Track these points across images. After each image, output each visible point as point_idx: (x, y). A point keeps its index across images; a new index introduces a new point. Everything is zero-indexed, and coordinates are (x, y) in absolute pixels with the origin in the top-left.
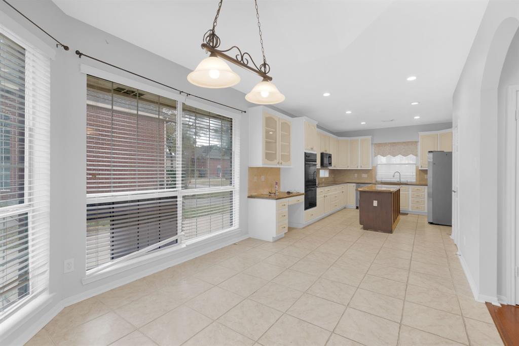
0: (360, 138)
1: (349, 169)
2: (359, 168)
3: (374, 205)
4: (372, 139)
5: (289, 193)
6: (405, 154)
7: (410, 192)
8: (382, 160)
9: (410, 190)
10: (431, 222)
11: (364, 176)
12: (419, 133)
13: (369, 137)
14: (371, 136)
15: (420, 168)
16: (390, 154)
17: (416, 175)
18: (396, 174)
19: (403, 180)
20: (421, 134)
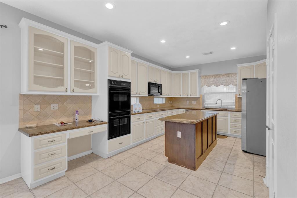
0: (189, 72)
1: (181, 97)
2: (189, 96)
3: (178, 137)
4: (200, 73)
5: (90, 121)
6: (226, 85)
7: (229, 118)
8: (207, 89)
9: (229, 115)
10: (245, 150)
11: (194, 102)
12: (237, 65)
13: (197, 71)
14: (198, 70)
15: (238, 96)
16: (213, 84)
17: (236, 102)
18: (219, 101)
19: (224, 106)
20: (239, 66)
